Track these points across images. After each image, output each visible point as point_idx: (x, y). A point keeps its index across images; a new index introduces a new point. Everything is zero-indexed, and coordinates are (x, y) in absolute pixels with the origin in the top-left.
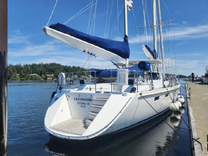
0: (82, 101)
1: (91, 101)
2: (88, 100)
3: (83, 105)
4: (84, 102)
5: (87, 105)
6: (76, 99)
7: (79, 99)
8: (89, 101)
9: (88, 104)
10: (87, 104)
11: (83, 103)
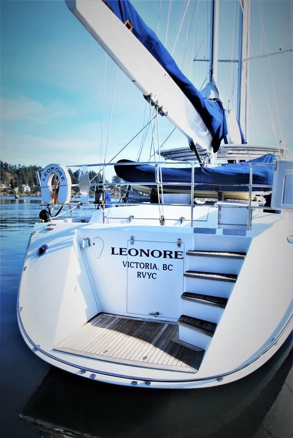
0: (144, 259)
1: (176, 257)
2: (168, 256)
3: (144, 270)
4: (150, 260)
5: (160, 272)
6: (117, 251)
7: (129, 252)
8: (171, 257)
9: (165, 267)
10: (160, 267)
11: (147, 266)
